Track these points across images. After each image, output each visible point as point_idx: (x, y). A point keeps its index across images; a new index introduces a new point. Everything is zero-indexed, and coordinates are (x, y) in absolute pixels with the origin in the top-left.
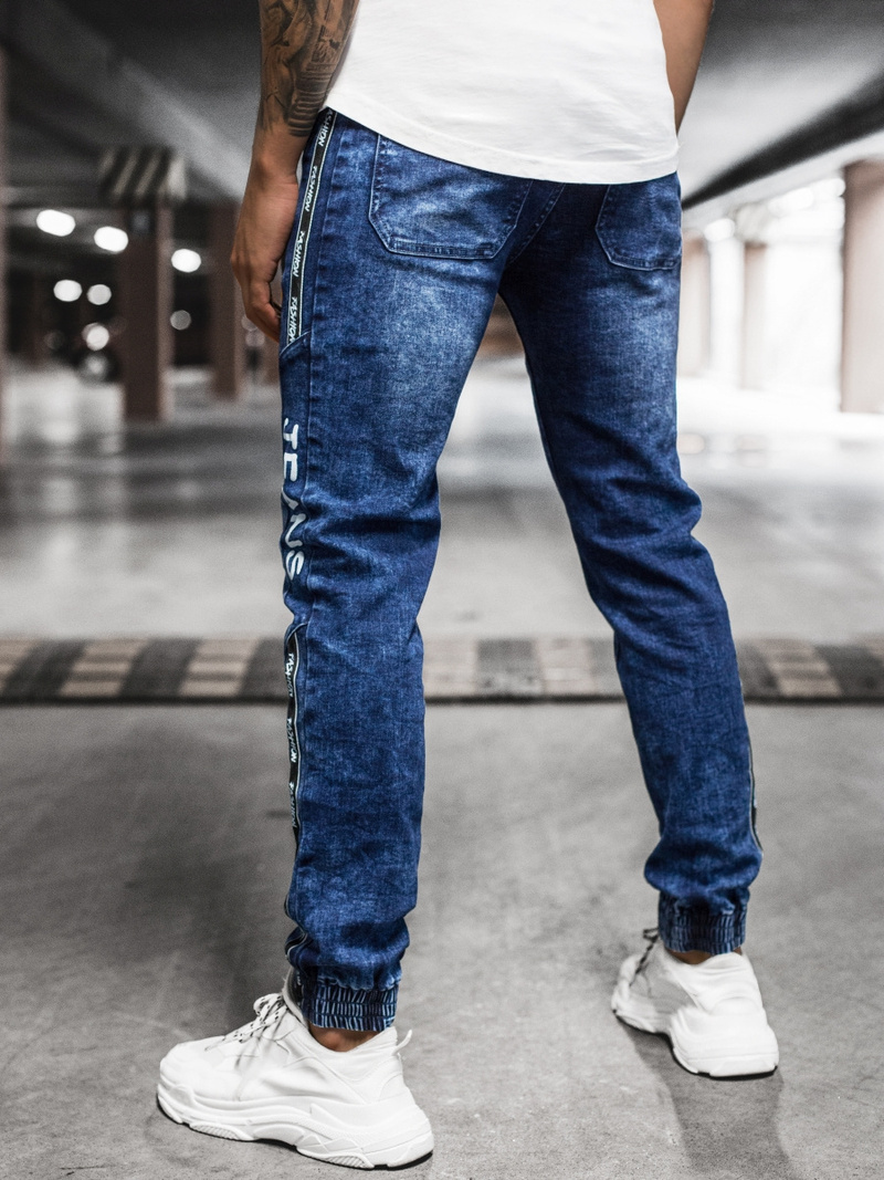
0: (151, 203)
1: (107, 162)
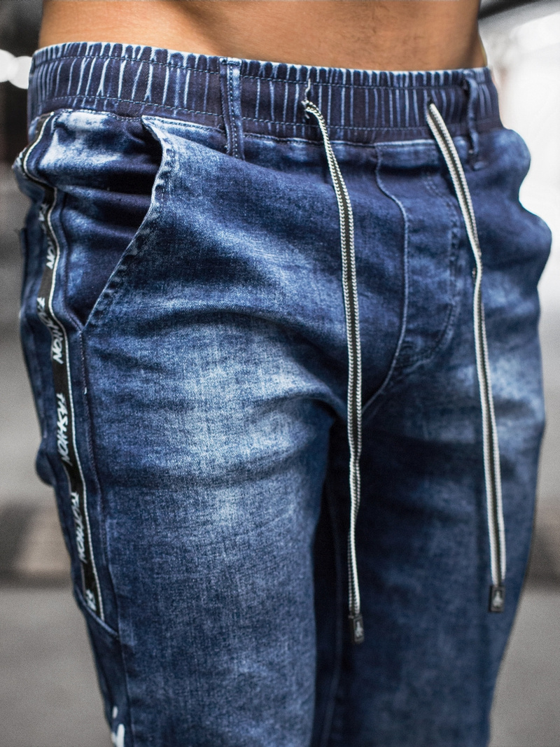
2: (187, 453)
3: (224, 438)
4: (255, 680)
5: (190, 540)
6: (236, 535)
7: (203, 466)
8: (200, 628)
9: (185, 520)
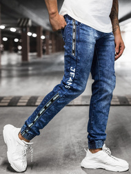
0: (26, 27)
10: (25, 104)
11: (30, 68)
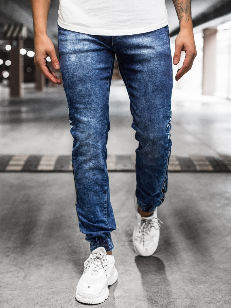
0: (17, 39)
1: (6, 27)
2: (67, 48)
3: (73, 46)
4: (83, 91)
5: (68, 64)
6: (75, 63)
7: (69, 50)
8: (70, 80)
9: (67, 60)
10: (19, 168)
11: (24, 109)
